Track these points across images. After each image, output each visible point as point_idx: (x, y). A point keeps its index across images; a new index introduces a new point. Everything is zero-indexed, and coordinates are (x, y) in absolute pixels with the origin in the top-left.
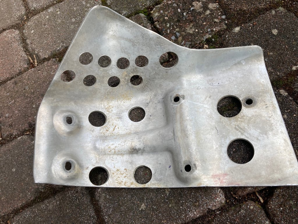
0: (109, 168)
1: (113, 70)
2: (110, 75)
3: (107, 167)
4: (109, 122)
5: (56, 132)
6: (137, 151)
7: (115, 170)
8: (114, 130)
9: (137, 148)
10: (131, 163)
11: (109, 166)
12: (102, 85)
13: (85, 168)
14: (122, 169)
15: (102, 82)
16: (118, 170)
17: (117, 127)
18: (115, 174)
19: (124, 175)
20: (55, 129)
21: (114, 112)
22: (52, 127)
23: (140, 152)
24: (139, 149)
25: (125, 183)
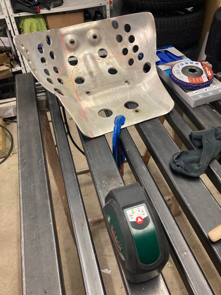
0: (78, 65)
1: (130, 47)
2: (127, 47)
3: (79, 64)
4: (104, 59)
5: (87, 32)
6: (91, 75)
7: (79, 68)
8: (100, 63)
9: (93, 74)
10: (84, 75)
11: (80, 65)
12: (121, 47)
13: (74, 53)
14: (80, 71)
15: (122, 46)
16: (79, 69)
17: (102, 64)
18: (76, 68)
19: (77, 73)
20: (88, 31)
21: (110, 61)
22: (88, 29)
23: (92, 76)
24: (93, 76)
25: (73, 74)
